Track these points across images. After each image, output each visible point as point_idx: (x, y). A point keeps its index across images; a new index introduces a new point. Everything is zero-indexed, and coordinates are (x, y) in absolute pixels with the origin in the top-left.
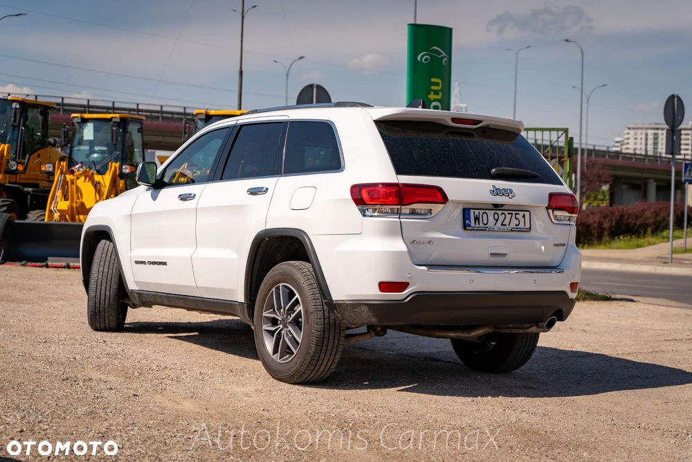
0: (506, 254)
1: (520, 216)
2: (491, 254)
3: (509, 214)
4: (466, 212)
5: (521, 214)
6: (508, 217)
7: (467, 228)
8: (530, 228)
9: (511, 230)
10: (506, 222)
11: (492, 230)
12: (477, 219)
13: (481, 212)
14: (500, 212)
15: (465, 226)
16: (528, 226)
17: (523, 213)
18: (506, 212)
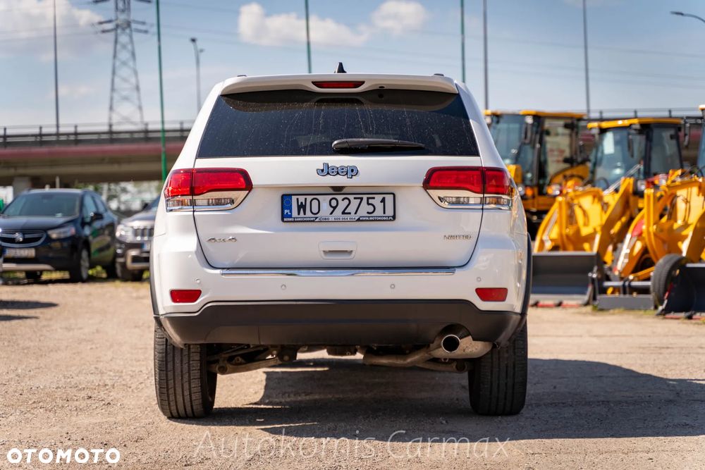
0: (352, 251)
1: (377, 201)
2: (324, 251)
3: (355, 198)
4: (286, 200)
5: (379, 198)
6: (355, 203)
7: (285, 219)
8: (394, 217)
9: (359, 220)
10: (352, 209)
11: (326, 221)
12: (301, 207)
13: (309, 198)
14: (340, 198)
15: (284, 217)
16: (390, 212)
17: (382, 196)
18: (352, 197)
